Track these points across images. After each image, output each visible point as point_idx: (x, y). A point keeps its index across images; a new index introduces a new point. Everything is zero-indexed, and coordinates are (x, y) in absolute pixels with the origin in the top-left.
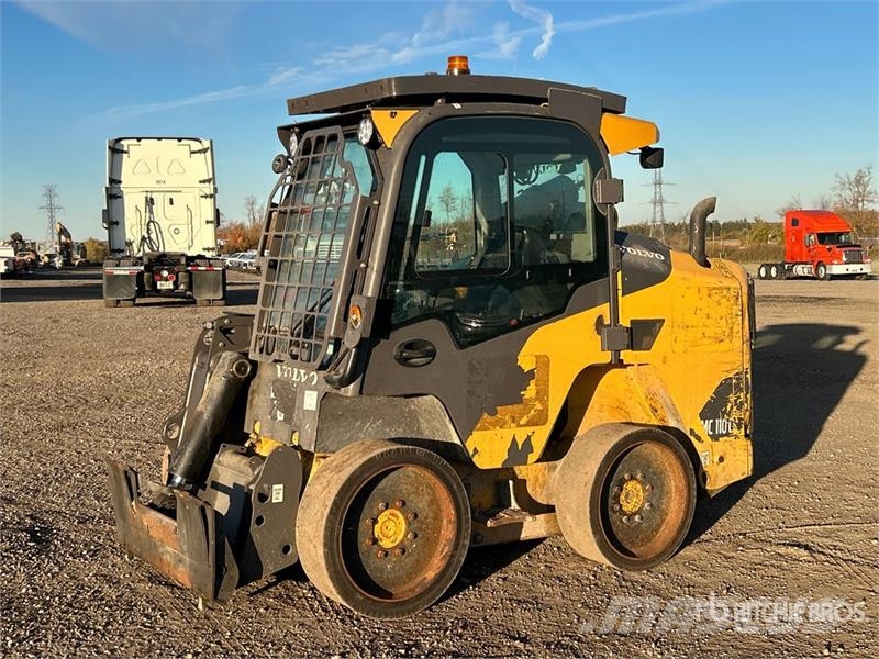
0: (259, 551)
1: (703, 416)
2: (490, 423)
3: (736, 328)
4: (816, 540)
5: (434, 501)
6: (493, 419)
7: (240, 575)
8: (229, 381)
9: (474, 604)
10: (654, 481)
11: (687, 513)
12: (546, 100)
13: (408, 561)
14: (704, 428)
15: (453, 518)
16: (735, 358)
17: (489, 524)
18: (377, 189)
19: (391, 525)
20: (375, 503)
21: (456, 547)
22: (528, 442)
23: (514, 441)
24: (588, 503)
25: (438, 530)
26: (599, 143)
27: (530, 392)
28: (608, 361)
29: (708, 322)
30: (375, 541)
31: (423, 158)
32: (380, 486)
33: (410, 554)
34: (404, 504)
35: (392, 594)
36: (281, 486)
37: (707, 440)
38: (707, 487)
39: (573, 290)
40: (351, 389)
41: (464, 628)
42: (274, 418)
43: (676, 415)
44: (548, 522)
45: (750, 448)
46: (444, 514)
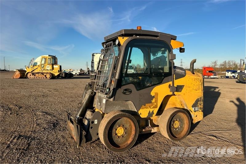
0: (91, 134)
1: (193, 107)
2: (144, 108)
3: (200, 88)
4: (218, 135)
5: (130, 125)
6: (145, 107)
7: (86, 140)
8: (89, 96)
9: (139, 149)
10: (181, 121)
11: (189, 128)
12: (158, 36)
13: (124, 139)
14: (193, 109)
15: (134, 129)
16: (199, 94)
17: (143, 130)
18: (119, 54)
19: (120, 130)
20: (116, 125)
21: (135, 136)
22: (153, 112)
23: (150, 112)
24: (166, 126)
25: (131, 132)
26: (170, 46)
27: (153, 101)
28: (171, 94)
29: (194, 86)
30: (116, 134)
31: (130, 48)
32: (118, 122)
33: (124, 137)
34: (123, 126)
35: (120, 146)
36: (97, 120)
37: (193, 112)
38: (193, 122)
39: (164, 78)
40: (112, 99)
41: (135, 156)
42: (98, 104)
43: (186, 106)
44: (157, 129)
45: (203, 114)
46: (133, 128)
